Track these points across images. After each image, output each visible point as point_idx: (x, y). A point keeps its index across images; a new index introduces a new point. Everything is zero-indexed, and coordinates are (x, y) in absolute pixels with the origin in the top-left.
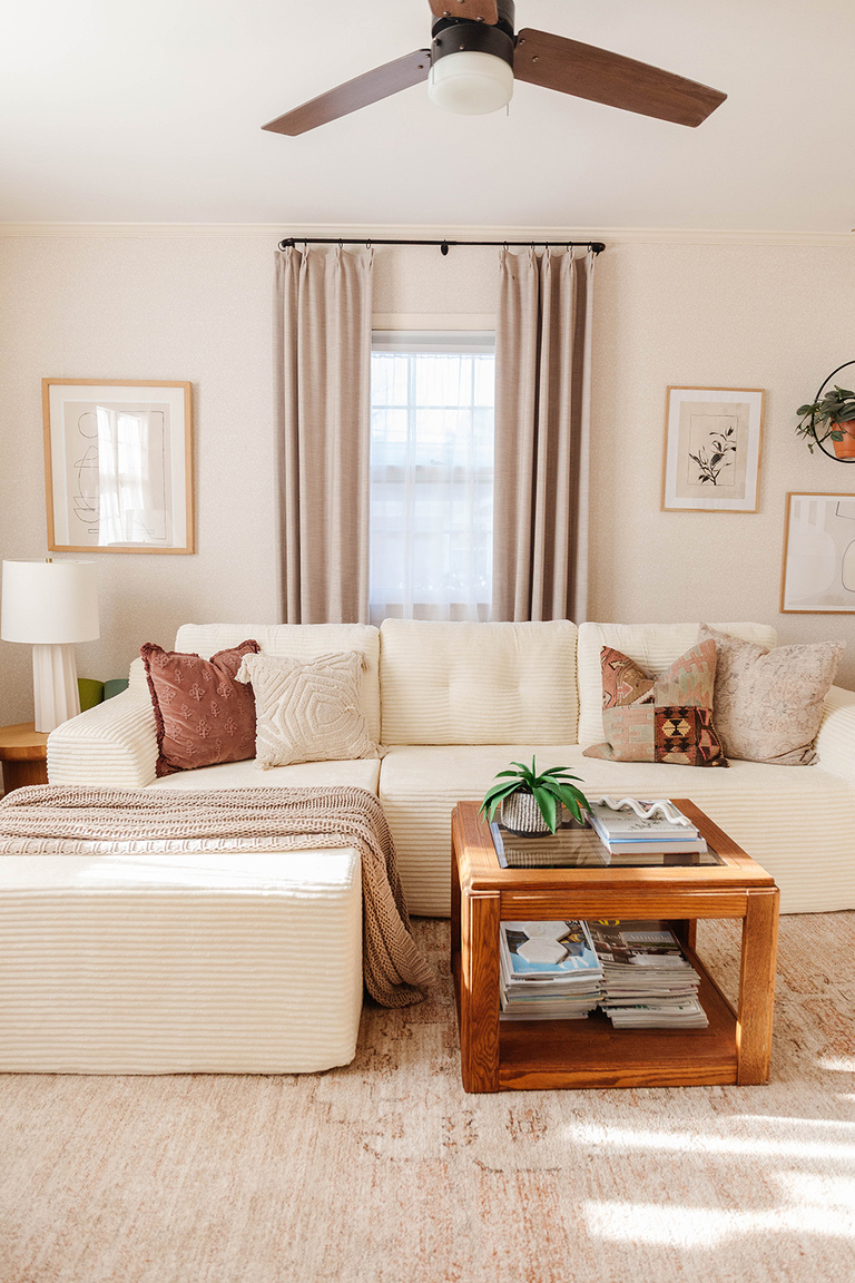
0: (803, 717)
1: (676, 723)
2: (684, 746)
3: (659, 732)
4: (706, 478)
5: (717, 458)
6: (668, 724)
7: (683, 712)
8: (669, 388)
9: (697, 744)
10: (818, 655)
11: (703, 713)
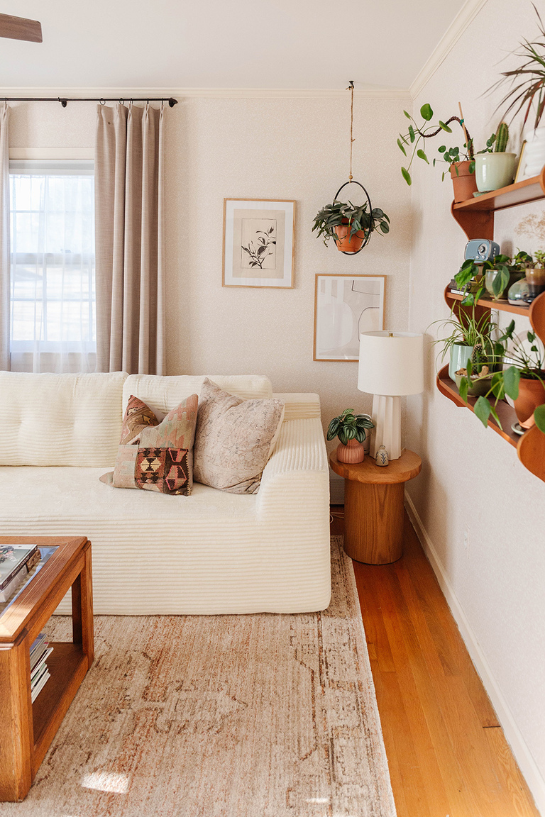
0: (249, 456)
1: (150, 461)
2: (155, 479)
3: (138, 468)
4: (255, 264)
5: (261, 250)
6: (145, 462)
7: (157, 452)
8: (225, 200)
9: (164, 478)
10: (265, 409)
11: (175, 453)
